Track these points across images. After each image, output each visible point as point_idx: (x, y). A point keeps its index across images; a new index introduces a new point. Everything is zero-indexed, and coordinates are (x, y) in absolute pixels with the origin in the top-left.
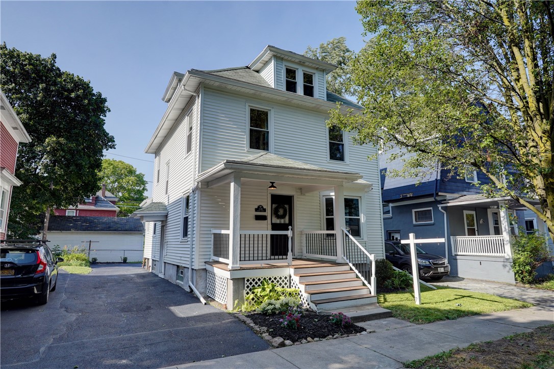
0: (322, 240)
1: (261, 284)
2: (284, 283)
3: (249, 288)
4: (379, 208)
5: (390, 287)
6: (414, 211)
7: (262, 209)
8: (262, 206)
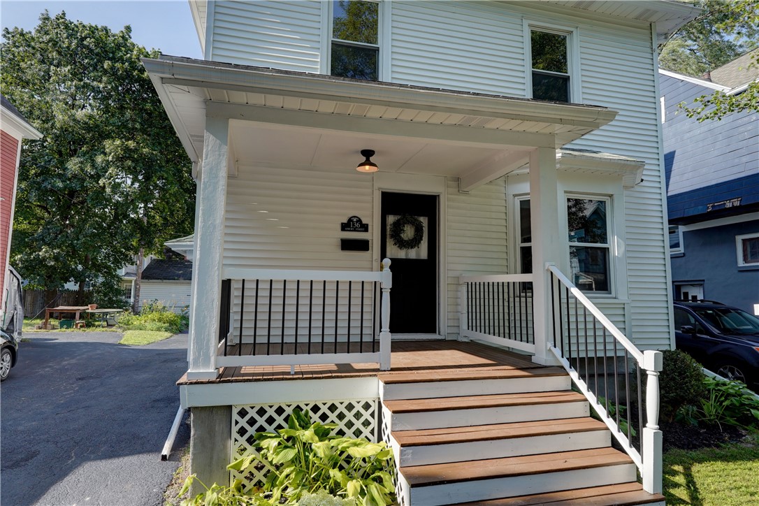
0: (511, 300)
1: (284, 424)
2: (362, 420)
3: (247, 436)
4: (661, 232)
5: (693, 422)
6: (739, 239)
7: (357, 225)
8: (359, 217)
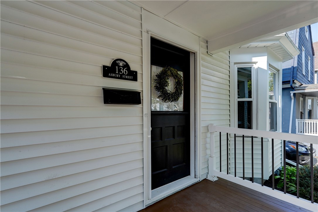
7: (124, 71)
8: (127, 61)
